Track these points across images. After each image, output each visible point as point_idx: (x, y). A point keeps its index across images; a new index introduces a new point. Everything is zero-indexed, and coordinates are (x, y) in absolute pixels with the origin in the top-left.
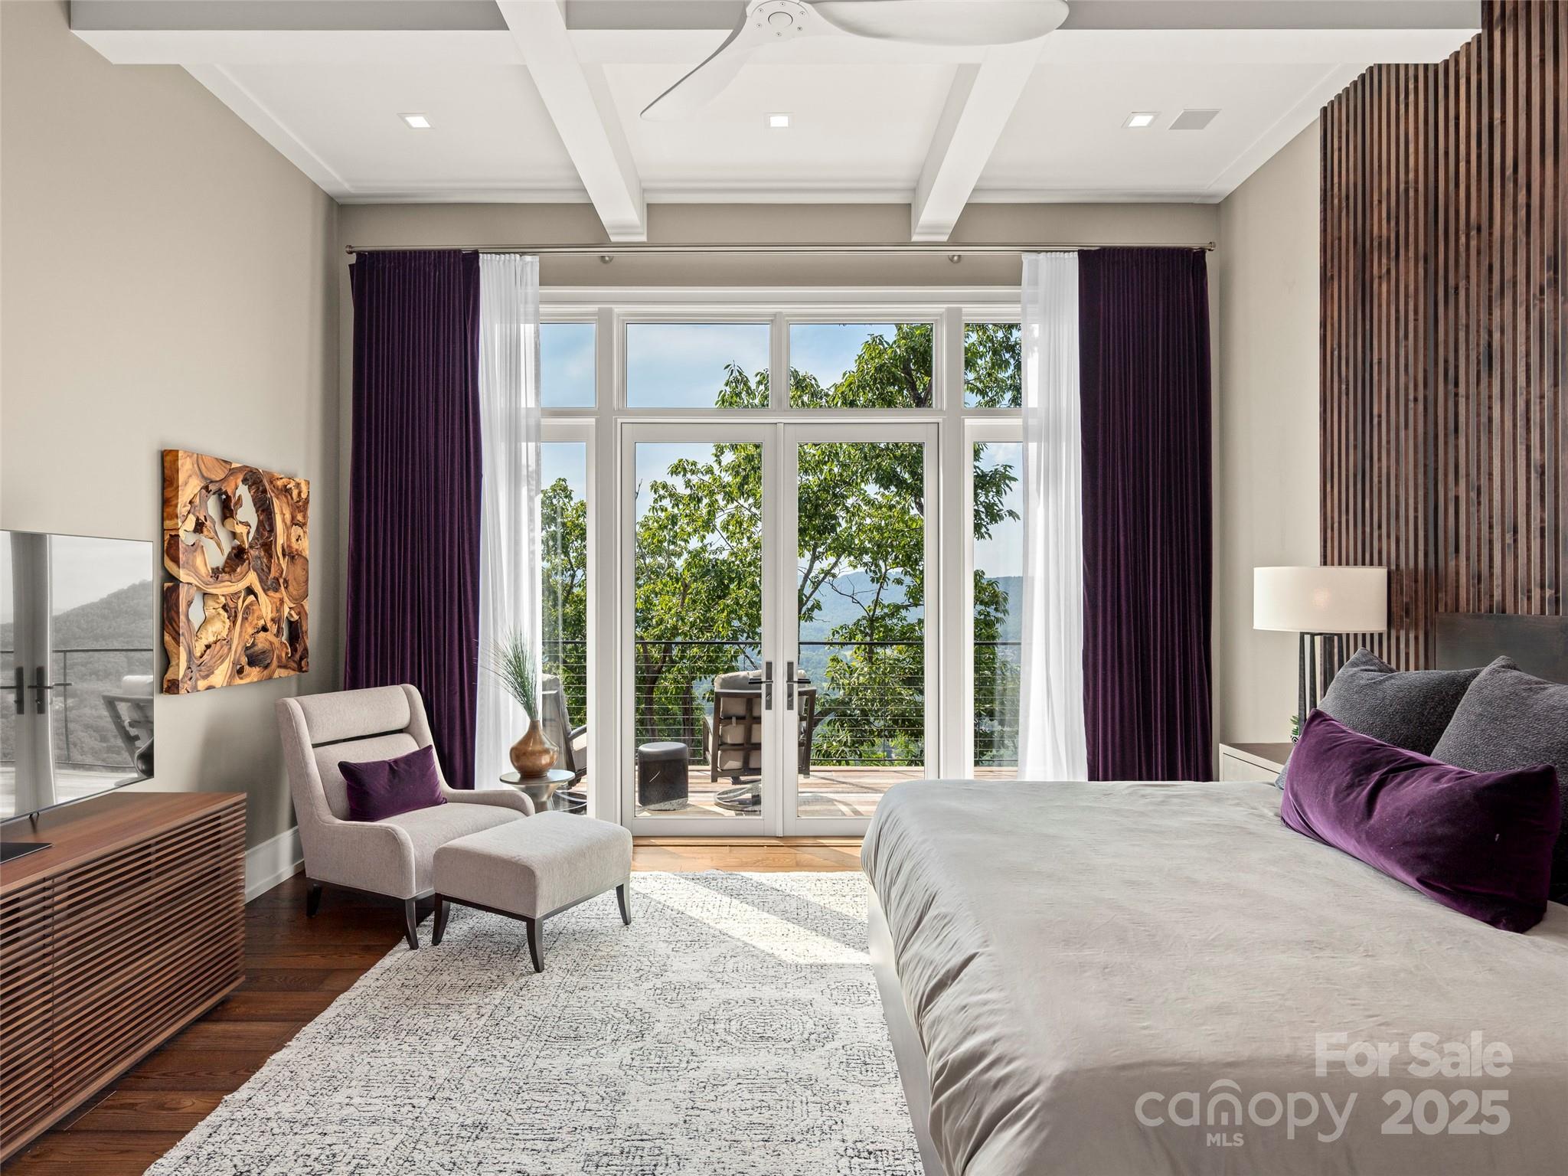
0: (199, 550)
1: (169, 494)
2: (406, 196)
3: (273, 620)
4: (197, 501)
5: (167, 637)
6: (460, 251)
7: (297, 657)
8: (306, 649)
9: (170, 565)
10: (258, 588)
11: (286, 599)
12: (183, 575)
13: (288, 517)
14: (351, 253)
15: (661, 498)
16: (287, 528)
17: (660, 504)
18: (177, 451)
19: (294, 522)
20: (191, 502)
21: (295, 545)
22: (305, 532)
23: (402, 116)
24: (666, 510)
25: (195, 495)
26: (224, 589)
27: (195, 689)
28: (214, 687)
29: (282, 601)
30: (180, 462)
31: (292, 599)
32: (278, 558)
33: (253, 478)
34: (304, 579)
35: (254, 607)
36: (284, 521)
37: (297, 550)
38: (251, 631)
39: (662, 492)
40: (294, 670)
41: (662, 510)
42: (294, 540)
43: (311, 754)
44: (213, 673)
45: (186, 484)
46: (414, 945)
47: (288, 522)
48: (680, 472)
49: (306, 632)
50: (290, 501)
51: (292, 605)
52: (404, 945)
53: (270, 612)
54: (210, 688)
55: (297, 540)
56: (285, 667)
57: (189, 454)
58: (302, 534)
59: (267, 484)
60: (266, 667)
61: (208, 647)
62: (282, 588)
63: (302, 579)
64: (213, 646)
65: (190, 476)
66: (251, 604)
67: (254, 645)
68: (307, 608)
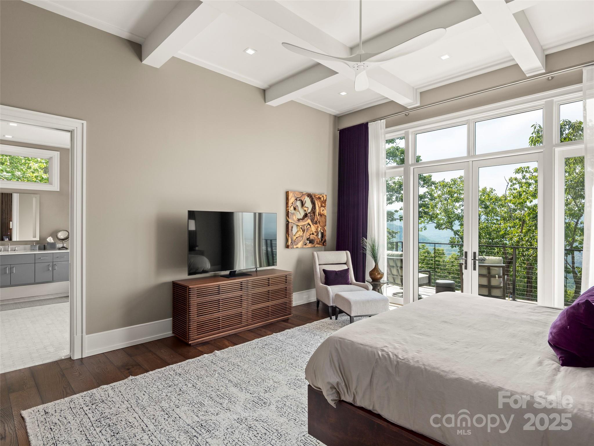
0: (294, 214)
1: (287, 202)
2: (353, 110)
3: (315, 232)
4: (294, 203)
5: (287, 235)
6: (363, 123)
7: (323, 242)
8: (325, 240)
9: (287, 218)
10: (311, 223)
11: (319, 226)
12: (290, 221)
13: (320, 205)
14: (338, 130)
15: (514, 184)
16: (320, 208)
17: (513, 187)
18: (289, 191)
19: (322, 206)
20: (292, 203)
21: (322, 212)
22: (325, 209)
23: (339, 93)
24: (517, 189)
25: (293, 201)
26: (301, 223)
27: (293, 248)
28: (298, 248)
29: (318, 227)
30: (289, 194)
31: (321, 226)
32: (317, 216)
33: (310, 196)
34: (325, 221)
35: (310, 228)
36: (318, 206)
37: (322, 214)
38: (309, 234)
39: (514, 182)
40: (322, 245)
41: (514, 190)
42: (321, 211)
43: (318, 267)
44: (298, 244)
45: (291, 199)
46: (331, 319)
47: (320, 206)
48: (520, 172)
49: (326, 235)
50: (321, 201)
51: (321, 228)
52: (329, 318)
53: (314, 229)
54: (297, 248)
55: (323, 211)
56: (319, 244)
57: (292, 191)
58: (324, 209)
59: (313, 197)
60: (313, 244)
61: (297, 238)
62: (318, 223)
63: (324, 221)
64: (298, 238)
65: (292, 197)
66: (309, 227)
67: (309, 238)
68: (326, 229)
